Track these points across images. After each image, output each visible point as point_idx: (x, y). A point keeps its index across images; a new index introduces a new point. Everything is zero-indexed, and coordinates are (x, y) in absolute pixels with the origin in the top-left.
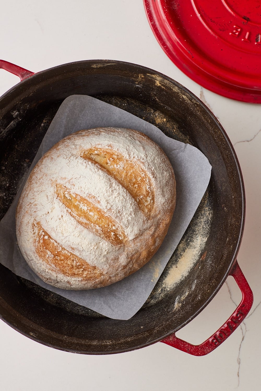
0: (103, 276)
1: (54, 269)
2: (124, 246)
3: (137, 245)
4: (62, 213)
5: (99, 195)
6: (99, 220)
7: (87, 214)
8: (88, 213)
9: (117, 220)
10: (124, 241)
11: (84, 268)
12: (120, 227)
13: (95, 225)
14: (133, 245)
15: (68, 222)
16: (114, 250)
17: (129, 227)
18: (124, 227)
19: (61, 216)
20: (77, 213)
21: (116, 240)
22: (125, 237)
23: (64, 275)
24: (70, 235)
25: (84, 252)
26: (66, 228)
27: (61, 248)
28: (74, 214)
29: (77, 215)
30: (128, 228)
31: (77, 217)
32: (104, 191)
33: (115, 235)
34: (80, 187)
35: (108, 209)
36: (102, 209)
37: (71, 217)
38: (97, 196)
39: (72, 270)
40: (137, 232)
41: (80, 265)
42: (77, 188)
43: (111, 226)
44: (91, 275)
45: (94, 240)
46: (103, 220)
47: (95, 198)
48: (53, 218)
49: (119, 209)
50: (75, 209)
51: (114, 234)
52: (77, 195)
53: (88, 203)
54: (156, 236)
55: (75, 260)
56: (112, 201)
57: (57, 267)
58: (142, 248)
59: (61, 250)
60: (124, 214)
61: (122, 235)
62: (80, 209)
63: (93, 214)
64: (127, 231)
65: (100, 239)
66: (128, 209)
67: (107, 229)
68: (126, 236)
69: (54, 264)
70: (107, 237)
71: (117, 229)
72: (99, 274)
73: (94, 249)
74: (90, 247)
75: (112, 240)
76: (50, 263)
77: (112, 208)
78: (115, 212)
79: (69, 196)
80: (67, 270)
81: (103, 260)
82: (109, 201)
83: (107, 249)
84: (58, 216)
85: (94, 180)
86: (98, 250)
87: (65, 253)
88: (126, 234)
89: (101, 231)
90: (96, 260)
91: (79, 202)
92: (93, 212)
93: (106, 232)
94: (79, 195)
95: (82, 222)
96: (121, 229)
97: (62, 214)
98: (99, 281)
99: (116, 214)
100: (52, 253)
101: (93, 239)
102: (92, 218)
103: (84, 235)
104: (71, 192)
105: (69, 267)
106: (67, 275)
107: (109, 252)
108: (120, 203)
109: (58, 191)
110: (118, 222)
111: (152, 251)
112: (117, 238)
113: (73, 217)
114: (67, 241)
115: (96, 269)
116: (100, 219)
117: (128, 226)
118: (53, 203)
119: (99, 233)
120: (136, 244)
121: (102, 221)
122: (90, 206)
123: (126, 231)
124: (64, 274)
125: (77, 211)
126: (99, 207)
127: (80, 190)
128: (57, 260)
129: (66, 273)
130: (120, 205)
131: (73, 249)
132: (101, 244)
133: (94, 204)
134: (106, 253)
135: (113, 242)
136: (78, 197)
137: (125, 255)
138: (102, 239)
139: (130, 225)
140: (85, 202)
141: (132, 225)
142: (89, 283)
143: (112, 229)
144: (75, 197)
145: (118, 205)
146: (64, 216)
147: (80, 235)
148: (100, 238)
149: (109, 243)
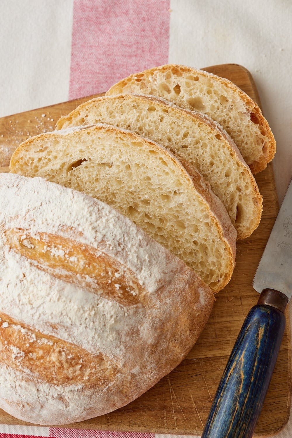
0: (119, 374)
1: (31, 377)
2: (143, 307)
3: (166, 304)
4: (23, 268)
5: (78, 223)
6: (89, 267)
7: (66, 262)
8: (68, 260)
9: (119, 259)
10: (141, 299)
11: (82, 362)
12: (128, 272)
13: (83, 275)
14: (158, 303)
15: (36, 282)
16: (126, 314)
17: (144, 268)
18: (134, 269)
19: (23, 275)
20: (48, 263)
21: (127, 297)
22: (141, 289)
23: (50, 385)
24: (44, 303)
25: (75, 328)
26: (35, 292)
27: (34, 336)
28: (44, 265)
29: (50, 267)
30: (143, 271)
31: (50, 268)
32: (85, 213)
33: (123, 288)
34: (44, 220)
35: (100, 241)
36: (89, 244)
37: (39, 271)
38: (76, 225)
39: (61, 371)
40: (160, 277)
41: (74, 359)
42: (40, 222)
43: (112, 273)
44: (97, 375)
45: (87, 301)
46: (95, 264)
47: (73, 229)
48: (9, 284)
49: (118, 238)
50: (44, 259)
51: (120, 287)
52: (41, 234)
53: (64, 242)
54: (196, 284)
55: (63, 351)
56: (102, 227)
57: (34, 373)
58: (177, 308)
59: (35, 339)
60: (129, 246)
61: (135, 286)
62: (52, 257)
63: (76, 259)
64: (141, 277)
65: (97, 297)
66: (133, 236)
67: (106, 280)
68: (143, 287)
69: (28, 367)
70: (108, 293)
71: (123, 276)
72: (111, 371)
73: (91, 316)
74: (82, 315)
75: (119, 297)
76: (20, 367)
77: (106, 239)
78: (113, 245)
79: (30, 243)
80: (54, 373)
81: (111, 336)
82: (98, 228)
83: (112, 313)
84: (17, 277)
85: (66, 202)
86: (98, 317)
87: (43, 343)
88: (141, 283)
89: (97, 285)
90: (99, 339)
91: (49, 246)
92: (75, 255)
93: (105, 285)
94: (46, 233)
95: (59, 275)
96: (129, 275)
97: (24, 270)
98: (115, 385)
99: (115, 249)
100: (20, 349)
101: (85, 299)
102: (75, 266)
103: (68, 296)
104: (32, 233)
105: (54, 367)
106: (55, 382)
107: (118, 318)
108: (118, 228)
109: (9, 240)
110: (122, 262)
111: (197, 314)
112: (126, 294)
113: (44, 270)
114: (42, 315)
115: (103, 362)
116: (89, 264)
117: (142, 268)
118: (5, 260)
119: (93, 289)
120: (164, 301)
121: (94, 267)
122: (67, 245)
123: (139, 277)
124: (49, 382)
125: (48, 261)
126: (83, 241)
127: (45, 223)
128: (32, 359)
129: (53, 379)
130: (118, 232)
131: (54, 327)
132: (101, 305)
133: (73, 239)
134: (113, 322)
135: (122, 300)
136: (45, 237)
137: (149, 323)
138: (101, 298)
139: (144, 265)
140: (58, 241)
141: (148, 265)
142: (97, 392)
143: (114, 278)
144: (39, 239)
145: (115, 233)
146: (27, 275)
147: (60, 296)
148: (96, 295)
149: (115, 302)
